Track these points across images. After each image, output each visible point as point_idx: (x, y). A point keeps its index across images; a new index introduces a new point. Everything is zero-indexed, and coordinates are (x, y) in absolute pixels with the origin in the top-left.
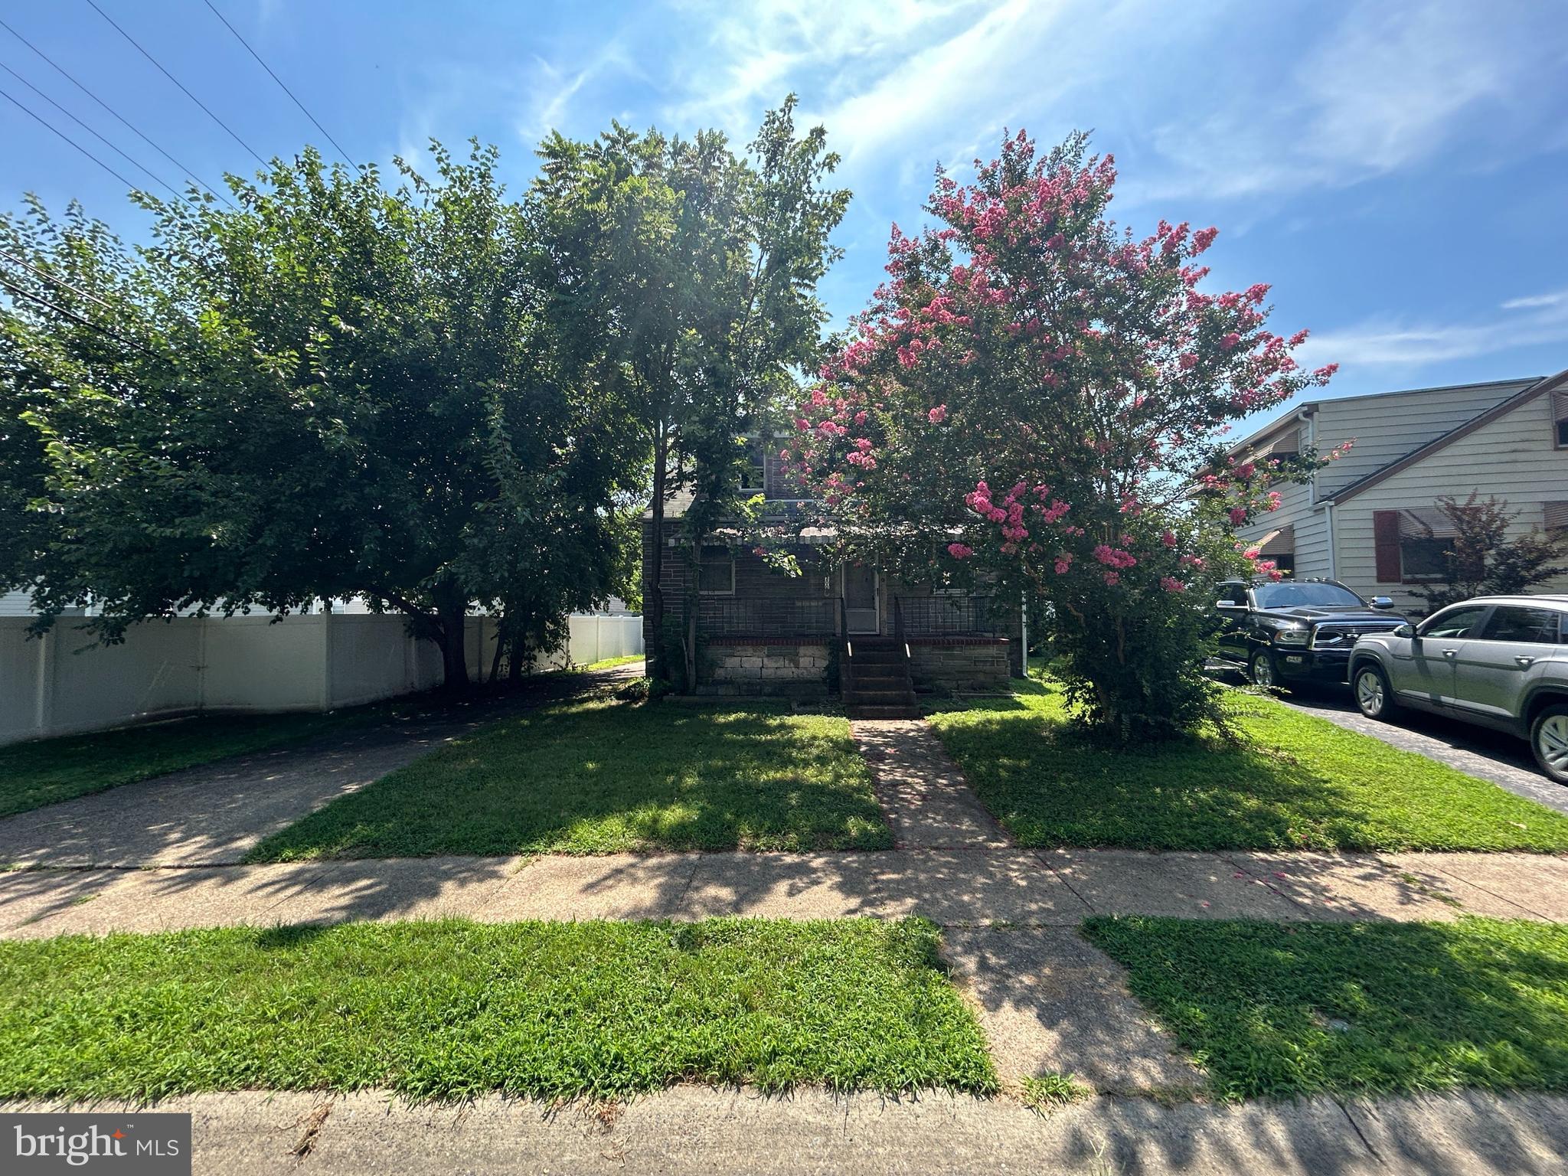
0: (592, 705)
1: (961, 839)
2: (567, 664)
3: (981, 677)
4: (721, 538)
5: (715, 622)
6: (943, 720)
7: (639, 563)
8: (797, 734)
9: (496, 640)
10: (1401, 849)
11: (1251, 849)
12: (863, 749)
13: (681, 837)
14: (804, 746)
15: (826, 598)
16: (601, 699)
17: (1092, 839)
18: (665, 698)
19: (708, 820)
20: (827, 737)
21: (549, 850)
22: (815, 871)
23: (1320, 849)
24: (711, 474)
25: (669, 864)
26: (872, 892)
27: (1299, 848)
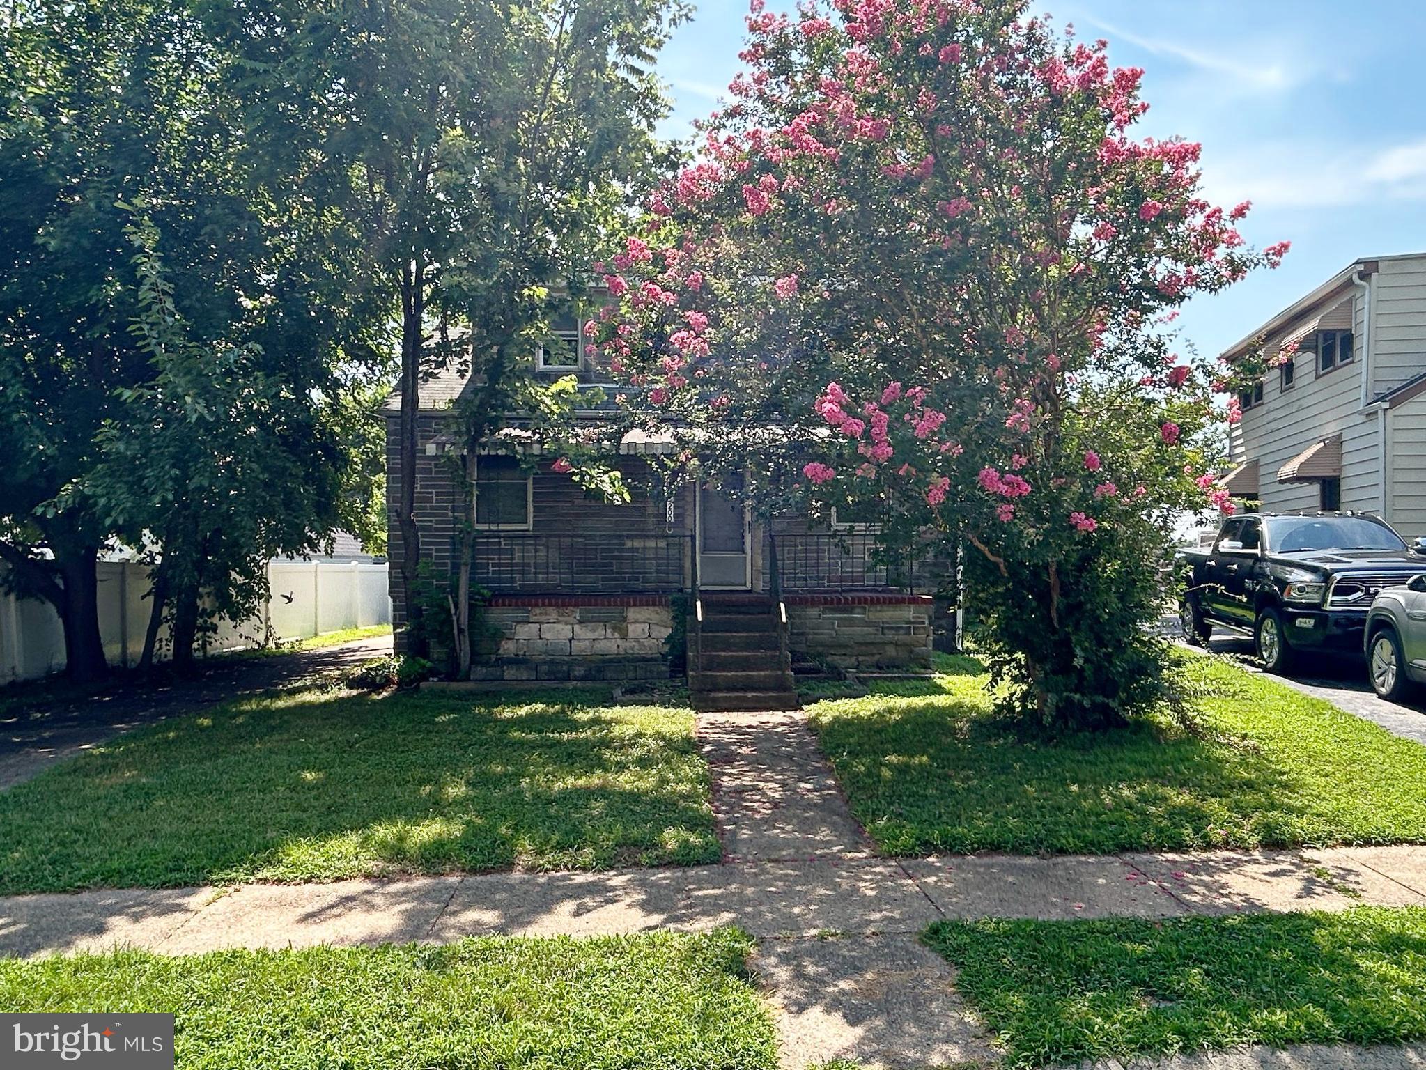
0: (308, 697)
1: (810, 850)
2: (267, 639)
3: (891, 651)
4: (507, 443)
5: (500, 572)
6: (826, 710)
7: (381, 477)
8: (616, 731)
9: (152, 598)
10: (1331, 843)
11: (1160, 849)
12: (708, 748)
13: (437, 856)
14: (623, 745)
15: (667, 536)
16: (323, 688)
17: (972, 844)
18: (423, 685)
19: (475, 835)
20: (659, 736)
21: (253, 878)
22: (613, 889)
23: (1239, 847)
24: (491, 346)
25: (419, 889)
26: (680, 909)
27: (1216, 847)
